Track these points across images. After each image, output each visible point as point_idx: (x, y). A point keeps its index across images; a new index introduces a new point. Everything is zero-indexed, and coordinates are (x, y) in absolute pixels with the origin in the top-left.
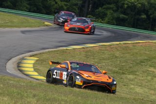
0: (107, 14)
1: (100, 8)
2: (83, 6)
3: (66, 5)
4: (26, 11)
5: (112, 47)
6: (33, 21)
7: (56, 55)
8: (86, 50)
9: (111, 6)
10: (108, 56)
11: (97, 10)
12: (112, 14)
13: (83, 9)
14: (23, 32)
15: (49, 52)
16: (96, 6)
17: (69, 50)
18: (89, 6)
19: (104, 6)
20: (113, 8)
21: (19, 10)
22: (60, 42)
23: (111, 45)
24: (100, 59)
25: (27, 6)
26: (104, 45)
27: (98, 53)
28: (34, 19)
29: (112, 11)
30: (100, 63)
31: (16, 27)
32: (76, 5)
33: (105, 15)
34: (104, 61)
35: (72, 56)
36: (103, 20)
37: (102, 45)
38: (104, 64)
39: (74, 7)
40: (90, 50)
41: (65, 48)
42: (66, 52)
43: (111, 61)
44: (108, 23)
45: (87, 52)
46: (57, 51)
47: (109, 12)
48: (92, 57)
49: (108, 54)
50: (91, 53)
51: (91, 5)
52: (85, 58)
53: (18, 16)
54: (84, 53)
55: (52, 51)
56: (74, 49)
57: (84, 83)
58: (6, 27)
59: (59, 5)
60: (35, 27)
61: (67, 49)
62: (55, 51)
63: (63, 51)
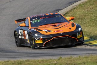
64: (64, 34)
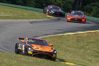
0: (93, 9)
1: (88, 5)
2: (75, 4)
3: (63, 3)
4: (33, 7)
5: (96, 33)
6: (38, 15)
7: (55, 39)
8: (77, 35)
9: (96, 3)
10: (94, 40)
11: (86, 7)
12: (97, 9)
13: (75, 5)
14: (31, 23)
15: (50, 37)
16: (85, 4)
17: (65, 36)
18: (79, 4)
19: (91, 4)
20: (97, 5)
21: (28, 6)
22: (58, 30)
23: (96, 32)
24: (88, 43)
25: (34, 3)
26: (91, 32)
27: (87, 38)
28: (39, 13)
29: (97, 8)
30: (88, 46)
31: (26, 19)
32: (70, 2)
33: (92, 10)
34: (91, 44)
35: (67, 41)
36: (90, 14)
37: (89, 33)
38: (91, 46)
39: (69, 4)
40: (80, 36)
41: (62, 34)
42: (62, 37)
43: (96, 44)
44: (94, 16)
45: (78, 37)
46: (56, 36)
47: (94, 8)
48: (82, 41)
49: (94, 39)
50: (81, 38)
51: (81, 3)
52: (77, 42)
53: (28, 11)
54: (76, 38)
55: (52, 37)
56: (68, 35)
57: (33, 52)
58: (19, 19)
59: (57, 3)
60: (40, 18)
61: (63, 35)
62: (54, 36)
63: (61, 37)
64: (46, 52)
